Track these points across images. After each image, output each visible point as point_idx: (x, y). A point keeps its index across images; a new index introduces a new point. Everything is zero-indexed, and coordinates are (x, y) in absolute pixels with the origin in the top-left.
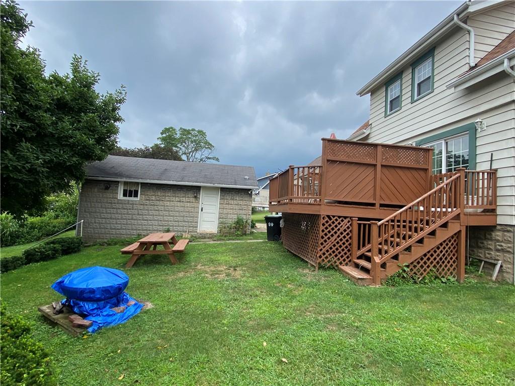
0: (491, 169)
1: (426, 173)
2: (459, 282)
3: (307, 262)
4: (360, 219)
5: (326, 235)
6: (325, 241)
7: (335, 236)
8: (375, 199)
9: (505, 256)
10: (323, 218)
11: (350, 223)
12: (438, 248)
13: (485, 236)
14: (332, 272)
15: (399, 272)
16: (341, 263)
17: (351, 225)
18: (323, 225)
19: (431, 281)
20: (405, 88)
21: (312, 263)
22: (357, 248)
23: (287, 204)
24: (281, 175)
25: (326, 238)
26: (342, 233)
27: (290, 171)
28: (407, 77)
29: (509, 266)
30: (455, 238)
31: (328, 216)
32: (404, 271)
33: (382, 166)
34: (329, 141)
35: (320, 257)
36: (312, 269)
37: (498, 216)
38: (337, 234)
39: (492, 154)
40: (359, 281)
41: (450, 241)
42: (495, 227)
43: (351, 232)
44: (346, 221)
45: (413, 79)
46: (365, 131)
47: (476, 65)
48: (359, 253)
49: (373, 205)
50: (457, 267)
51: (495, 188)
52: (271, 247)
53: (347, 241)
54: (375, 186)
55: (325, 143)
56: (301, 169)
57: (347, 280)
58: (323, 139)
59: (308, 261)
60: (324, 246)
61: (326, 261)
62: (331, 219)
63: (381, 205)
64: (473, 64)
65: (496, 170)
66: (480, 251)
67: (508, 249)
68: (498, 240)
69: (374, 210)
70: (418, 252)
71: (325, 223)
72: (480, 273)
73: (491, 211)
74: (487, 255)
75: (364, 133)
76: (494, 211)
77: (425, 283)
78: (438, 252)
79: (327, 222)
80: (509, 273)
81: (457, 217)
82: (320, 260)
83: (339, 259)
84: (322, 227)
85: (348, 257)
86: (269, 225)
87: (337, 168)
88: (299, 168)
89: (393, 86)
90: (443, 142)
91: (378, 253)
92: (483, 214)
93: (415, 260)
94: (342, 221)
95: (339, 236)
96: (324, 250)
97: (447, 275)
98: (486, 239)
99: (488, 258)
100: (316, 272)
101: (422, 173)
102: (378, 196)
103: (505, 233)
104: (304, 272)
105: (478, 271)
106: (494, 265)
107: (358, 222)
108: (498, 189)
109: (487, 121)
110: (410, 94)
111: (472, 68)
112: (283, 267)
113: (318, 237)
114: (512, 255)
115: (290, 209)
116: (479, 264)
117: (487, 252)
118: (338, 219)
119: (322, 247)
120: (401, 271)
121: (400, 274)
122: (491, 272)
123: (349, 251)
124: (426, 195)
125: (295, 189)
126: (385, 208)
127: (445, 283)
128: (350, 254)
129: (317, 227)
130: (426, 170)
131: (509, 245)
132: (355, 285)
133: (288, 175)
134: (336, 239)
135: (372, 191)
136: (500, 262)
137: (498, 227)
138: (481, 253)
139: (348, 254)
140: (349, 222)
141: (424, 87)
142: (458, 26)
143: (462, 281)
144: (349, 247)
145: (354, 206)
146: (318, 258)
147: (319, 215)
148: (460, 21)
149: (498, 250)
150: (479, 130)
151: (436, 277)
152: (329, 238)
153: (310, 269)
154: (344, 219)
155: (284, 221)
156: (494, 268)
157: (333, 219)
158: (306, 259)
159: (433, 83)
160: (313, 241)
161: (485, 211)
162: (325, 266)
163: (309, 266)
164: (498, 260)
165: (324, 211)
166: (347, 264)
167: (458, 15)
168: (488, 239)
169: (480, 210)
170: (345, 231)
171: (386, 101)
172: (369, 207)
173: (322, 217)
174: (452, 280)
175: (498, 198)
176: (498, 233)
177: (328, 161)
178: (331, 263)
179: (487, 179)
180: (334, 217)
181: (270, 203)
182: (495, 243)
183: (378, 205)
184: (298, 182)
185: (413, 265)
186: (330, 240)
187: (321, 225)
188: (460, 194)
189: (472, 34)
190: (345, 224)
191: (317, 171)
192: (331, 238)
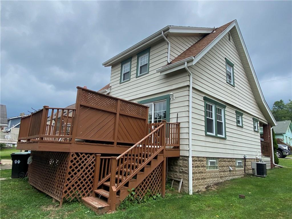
0: (177, 123)
1: (145, 122)
2: (162, 197)
3: (52, 198)
4: (103, 155)
5: (73, 170)
6: (72, 176)
7: (82, 171)
8: (114, 139)
9: (184, 176)
10: (72, 156)
11: (94, 159)
12: (152, 174)
13: (174, 163)
14: (75, 205)
15: (128, 196)
16: (84, 195)
17: (95, 160)
18: (72, 161)
19: (147, 200)
20: (132, 67)
21: (56, 198)
22: (98, 180)
23: (37, 142)
24: (34, 114)
25: (73, 173)
26: (87, 168)
27: (44, 111)
28: (134, 61)
29: (186, 182)
30: (161, 166)
31: (77, 154)
32: (132, 195)
33: (120, 114)
34: (83, 90)
35: (66, 192)
36: (57, 205)
37: (180, 151)
38: (83, 169)
39: (178, 114)
40: (99, 210)
41: (158, 168)
42: (179, 157)
43: (94, 167)
44: (91, 157)
45: (138, 63)
46: (107, 90)
47: (171, 62)
48: (99, 184)
49: (112, 143)
50: (161, 186)
51: (179, 133)
52: (14, 185)
53: (91, 174)
54: (114, 129)
55: (80, 90)
56: (55, 111)
57: (89, 211)
58: (78, 88)
59: (52, 196)
60: (70, 181)
61: (71, 195)
62: (78, 156)
63: (118, 144)
64: (169, 62)
65: (179, 123)
66: (171, 173)
67: (186, 171)
68: (181, 166)
69: (113, 147)
70: (141, 178)
71: (74, 160)
72: (171, 188)
73: (177, 148)
74: (175, 176)
75: (106, 92)
76: (178, 147)
77: (144, 201)
78: (152, 176)
79: (75, 159)
80: (186, 186)
81: (162, 152)
82: (65, 195)
83: (82, 191)
84: (70, 164)
85: (90, 189)
86: (16, 163)
87: (88, 112)
88: (53, 109)
89: (126, 65)
90: (153, 104)
91: (114, 183)
92: (174, 149)
93: (139, 185)
94: (88, 157)
95: (84, 171)
96: (70, 185)
97: (156, 193)
98: (174, 165)
99: (176, 178)
100: (60, 208)
101: (142, 122)
102: (116, 137)
103: (184, 161)
104: (48, 209)
105: (171, 187)
106: (179, 182)
107: (101, 157)
108: (180, 134)
109: (176, 94)
110: (135, 72)
111: (169, 64)
112: (25, 208)
113: (65, 173)
114: (188, 175)
115: (40, 147)
116: (171, 182)
117: (175, 173)
118: (85, 155)
119: (68, 182)
120: (130, 195)
121: (129, 198)
122: (177, 187)
123: (91, 183)
124: (146, 137)
125: (48, 129)
126: (120, 146)
127: (155, 199)
128: (92, 186)
129: (65, 164)
130: (145, 120)
131: (186, 169)
132: (95, 215)
133: (42, 115)
134: (82, 174)
135: (112, 133)
136: (182, 180)
137: (181, 158)
138: (172, 174)
139: (91, 185)
140: (94, 157)
141: (144, 69)
142: (163, 38)
143: (164, 196)
144: (92, 179)
145: (99, 144)
146: (64, 193)
147: (69, 152)
148: (165, 36)
149: (180, 172)
150: (172, 99)
151: (151, 196)
152: (75, 174)
153: (54, 205)
154: (90, 156)
155: (33, 158)
156: (179, 184)
157: (81, 156)
158: (51, 195)
159: (149, 68)
160: (60, 178)
161: (175, 148)
162: (69, 200)
163: (54, 202)
164: (181, 179)
165: (73, 149)
166: (88, 195)
167: (164, 32)
168: (176, 165)
169: (172, 147)
170: (90, 165)
171: (121, 73)
172: (110, 145)
173: (71, 154)
174: (159, 196)
175: (180, 140)
176: (180, 162)
177: (81, 106)
178: (75, 196)
179: (176, 128)
180: (82, 154)
181: (19, 141)
182: (179, 168)
183: (115, 144)
184: (51, 123)
185: (137, 189)
186: (77, 175)
187: (70, 162)
188: (164, 137)
189: (169, 45)
190: (90, 160)
191: (71, 115)
192: (78, 173)
